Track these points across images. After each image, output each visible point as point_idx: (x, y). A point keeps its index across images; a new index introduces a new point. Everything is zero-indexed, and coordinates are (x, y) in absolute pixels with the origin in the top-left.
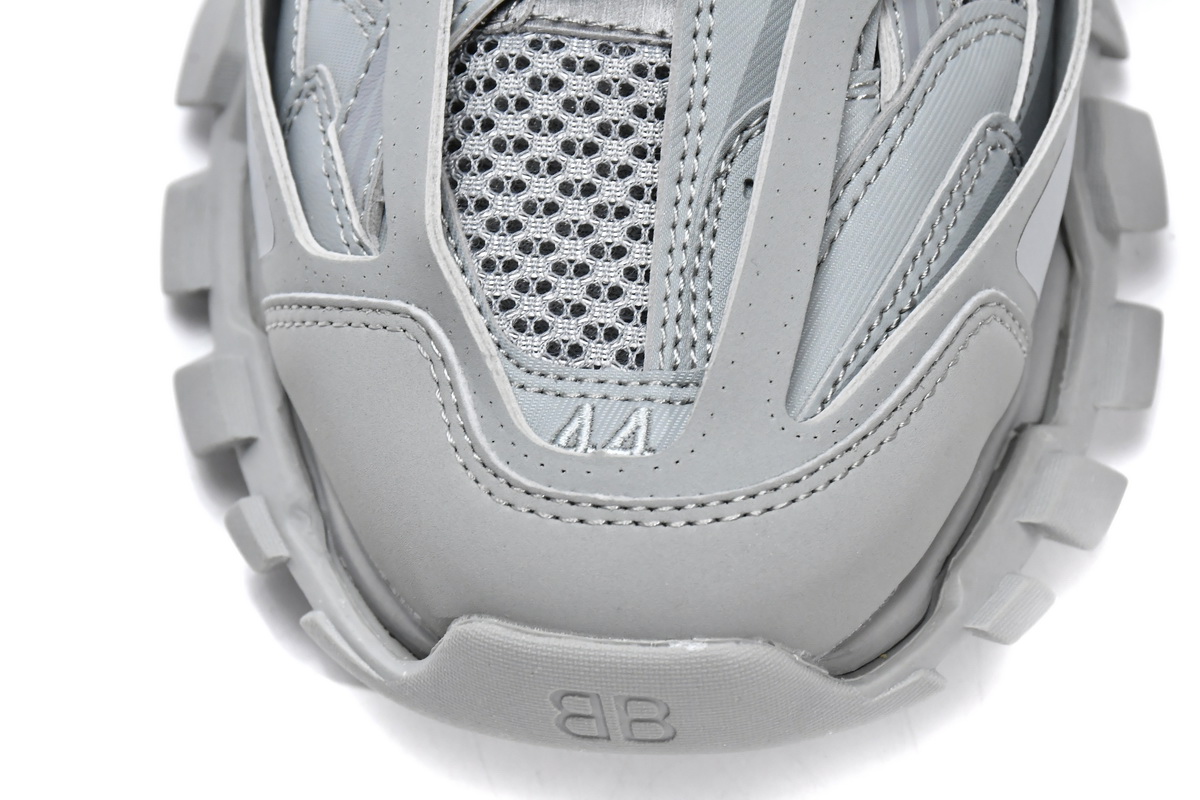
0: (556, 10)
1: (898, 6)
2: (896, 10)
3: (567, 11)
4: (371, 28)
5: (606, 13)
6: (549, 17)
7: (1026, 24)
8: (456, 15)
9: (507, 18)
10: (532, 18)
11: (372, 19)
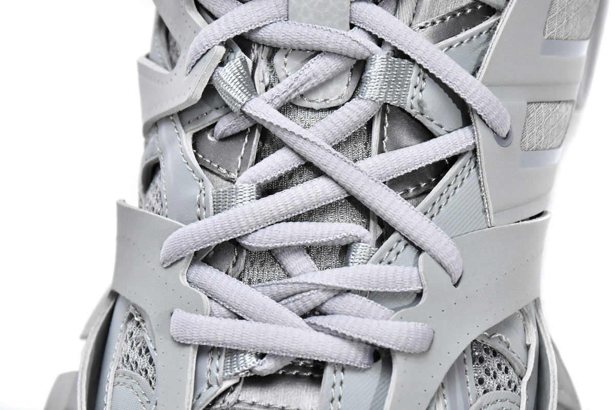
0: (252, 398)
1: (446, 396)
2: (445, 398)
3: (258, 398)
4: (147, 405)
5: (280, 400)
6: (248, 402)
7: (520, 404)
8: (195, 400)
9: (224, 402)
10: (238, 402)
11: (148, 400)
